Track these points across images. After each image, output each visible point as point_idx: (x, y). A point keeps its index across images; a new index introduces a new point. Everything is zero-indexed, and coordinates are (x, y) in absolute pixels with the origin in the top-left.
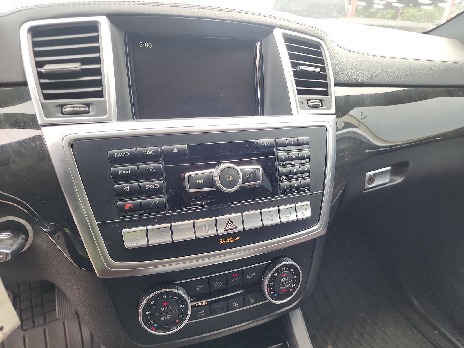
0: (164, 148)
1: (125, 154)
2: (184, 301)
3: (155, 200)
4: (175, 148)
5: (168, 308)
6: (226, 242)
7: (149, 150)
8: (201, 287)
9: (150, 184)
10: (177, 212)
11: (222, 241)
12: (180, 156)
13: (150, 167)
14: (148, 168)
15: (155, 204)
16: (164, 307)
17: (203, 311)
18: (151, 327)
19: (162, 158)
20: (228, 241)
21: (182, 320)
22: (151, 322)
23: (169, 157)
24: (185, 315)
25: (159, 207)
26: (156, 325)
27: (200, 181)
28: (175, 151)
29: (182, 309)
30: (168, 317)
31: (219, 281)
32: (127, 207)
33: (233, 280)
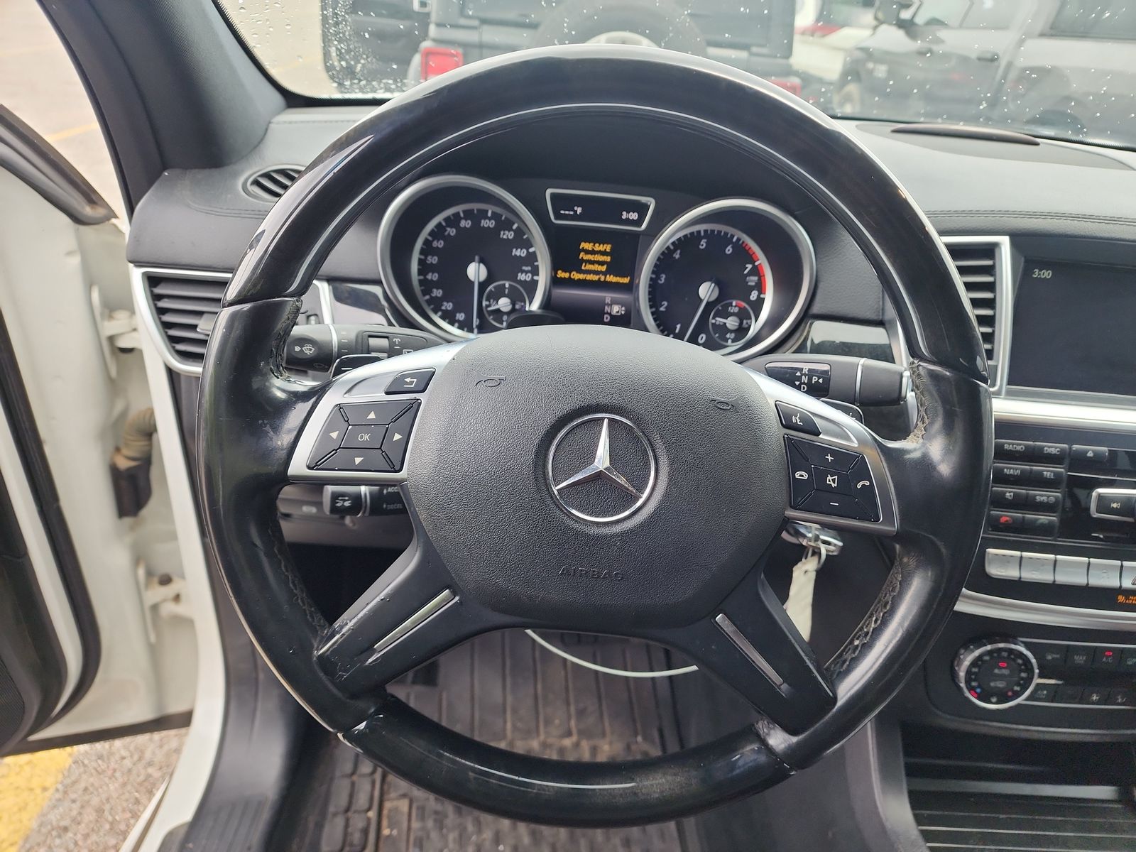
0: (1075, 447)
1: (1019, 448)
2: (1029, 669)
3: (1043, 519)
4: (1091, 450)
5: (1006, 672)
6: (1127, 601)
7: (1052, 448)
8: (1055, 656)
9: (1043, 496)
10: (1069, 542)
11: (1121, 599)
12: (1096, 464)
13: (1048, 471)
14: (1045, 473)
15: (1042, 525)
16: (1000, 668)
17: (1045, 692)
18: (971, 689)
19: (1067, 461)
20: (1131, 601)
21: (1017, 695)
22: (974, 684)
23: (1078, 461)
24: (1024, 689)
25: (1046, 530)
26: (978, 690)
27: (1115, 505)
28: (1090, 454)
29: (1022, 679)
30: (1000, 684)
31: (1083, 655)
32: (1003, 520)
33: (1104, 660)
